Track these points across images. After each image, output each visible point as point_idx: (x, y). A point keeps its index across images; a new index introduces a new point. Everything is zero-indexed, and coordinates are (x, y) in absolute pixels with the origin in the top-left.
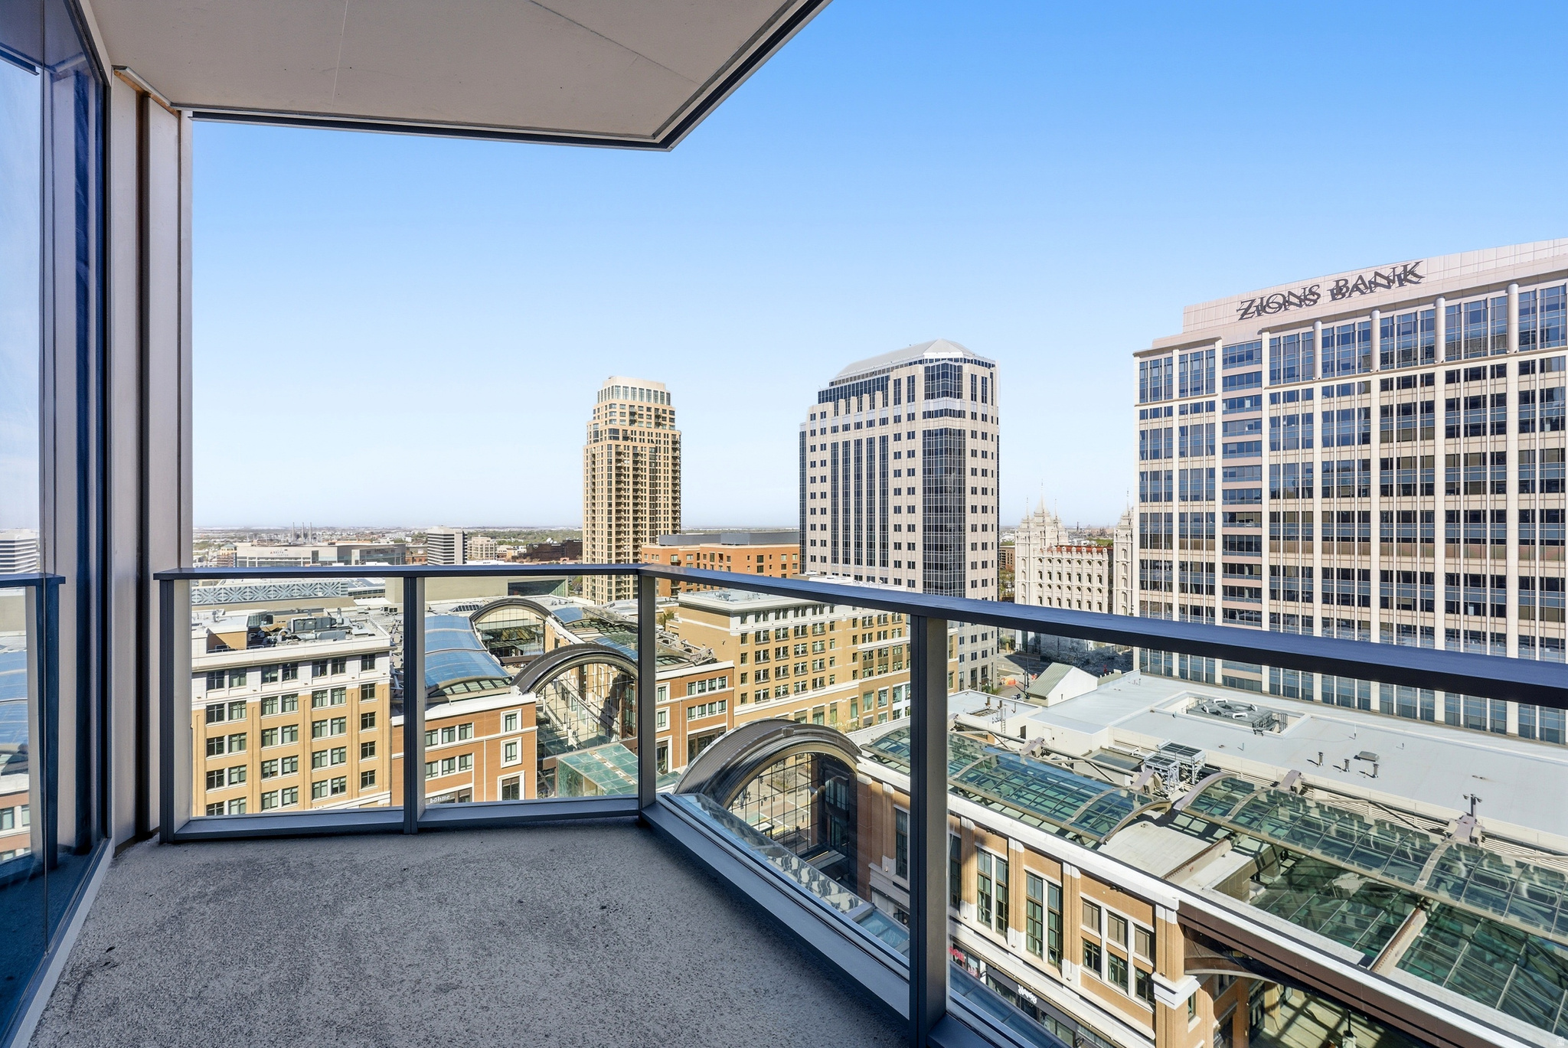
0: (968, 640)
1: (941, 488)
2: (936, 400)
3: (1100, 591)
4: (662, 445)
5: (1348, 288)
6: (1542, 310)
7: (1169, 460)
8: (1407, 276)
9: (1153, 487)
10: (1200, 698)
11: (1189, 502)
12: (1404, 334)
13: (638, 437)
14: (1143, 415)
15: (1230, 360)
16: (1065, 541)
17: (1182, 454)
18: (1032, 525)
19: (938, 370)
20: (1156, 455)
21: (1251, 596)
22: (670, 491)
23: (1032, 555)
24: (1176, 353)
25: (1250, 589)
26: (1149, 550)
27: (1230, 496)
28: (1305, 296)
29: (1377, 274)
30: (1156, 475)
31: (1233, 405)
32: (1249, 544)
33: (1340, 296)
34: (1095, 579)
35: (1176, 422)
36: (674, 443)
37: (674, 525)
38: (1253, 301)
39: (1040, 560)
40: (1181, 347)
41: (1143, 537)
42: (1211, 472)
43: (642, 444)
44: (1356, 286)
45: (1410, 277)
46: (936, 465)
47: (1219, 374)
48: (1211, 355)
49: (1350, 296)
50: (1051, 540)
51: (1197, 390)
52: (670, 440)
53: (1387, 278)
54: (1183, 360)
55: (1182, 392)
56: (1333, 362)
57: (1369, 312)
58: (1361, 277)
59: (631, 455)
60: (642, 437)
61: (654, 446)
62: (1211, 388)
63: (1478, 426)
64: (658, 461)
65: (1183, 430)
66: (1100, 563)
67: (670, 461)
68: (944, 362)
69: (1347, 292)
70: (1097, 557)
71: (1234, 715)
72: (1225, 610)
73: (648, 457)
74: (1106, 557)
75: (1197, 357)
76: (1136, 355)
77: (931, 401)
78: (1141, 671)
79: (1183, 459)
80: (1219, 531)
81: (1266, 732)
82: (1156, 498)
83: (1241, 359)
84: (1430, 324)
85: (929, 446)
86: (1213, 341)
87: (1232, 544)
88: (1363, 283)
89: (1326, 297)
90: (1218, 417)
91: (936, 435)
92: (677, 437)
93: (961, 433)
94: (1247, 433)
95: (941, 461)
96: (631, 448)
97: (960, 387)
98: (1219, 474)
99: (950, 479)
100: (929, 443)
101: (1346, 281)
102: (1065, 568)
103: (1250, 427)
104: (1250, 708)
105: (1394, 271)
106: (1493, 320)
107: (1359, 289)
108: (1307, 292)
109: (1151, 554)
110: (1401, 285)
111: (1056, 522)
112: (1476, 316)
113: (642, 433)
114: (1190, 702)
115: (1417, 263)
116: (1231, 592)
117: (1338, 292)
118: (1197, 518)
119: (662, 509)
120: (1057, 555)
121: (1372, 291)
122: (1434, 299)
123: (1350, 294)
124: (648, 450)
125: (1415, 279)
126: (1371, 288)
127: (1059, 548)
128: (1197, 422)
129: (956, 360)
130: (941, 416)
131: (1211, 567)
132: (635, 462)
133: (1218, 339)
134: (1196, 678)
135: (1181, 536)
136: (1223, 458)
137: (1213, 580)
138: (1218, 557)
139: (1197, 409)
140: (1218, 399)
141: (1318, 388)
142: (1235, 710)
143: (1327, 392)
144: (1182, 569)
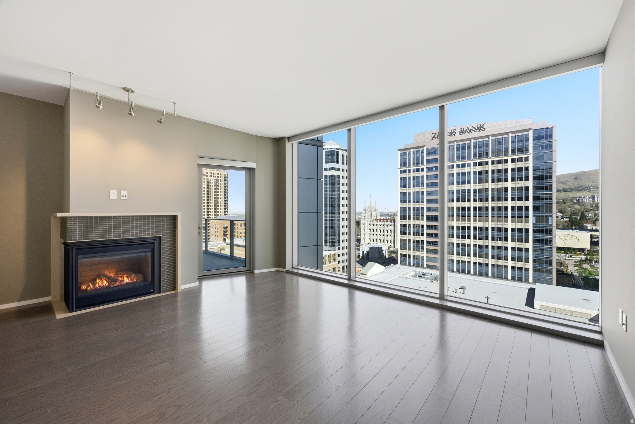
0: (341, 255)
1: (331, 197)
2: (329, 164)
3: (391, 236)
4: (220, 178)
5: (464, 131)
6: (517, 142)
7: (409, 188)
8: (481, 128)
9: (404, 198)
10: (416, 272)
11: (416, 203)
12: (480, 147)
13: (209, 175)
14: (401, 172)
15: (429, 153)
16: (379, 218)
17: (414, 186)
18: (367, 212)
19: (330, 152)
20: (405, 186)
21: (435, 236)
22: (223, 198)
23: (367, 223)
24: (412, 150)
25: (435, 234)
26: (403, 221)
27: (429, 201)
28: (452, 133)
29: (472, 127)
30: (405, 193)
31: (430, 169)
32: (435, 218)
33: (462, 134)
34: (389, 231)
35: (412, 175)
36: (225, 177)
37: (225, 212)
38: (436, 133)
39: (370, 225)
40: (413, 148)
41: (401, 216)
42: (423, 193)
43: (211, 178)
44: (466, 130)
45: (482, 128)
46: (329, 189)
47: (425, 158)
48: (423, 151)
49: (465, 134)
50: (374, 217)
51: (418, 164)
52: (223, 176)
53: (475, 128)
54: (414, 152)
55: (414, 164)
56: (460, 156)
57: (470, 139)
58: (468, 128)
59: (206, 182)
60: (211, 175)
61: (216, 178)
62: (423, 163)
63: (500, 179)
64: (218, 185)
65: (414, 177)
66: (391, 226)
67: (223, 185)
68: (332, 149)
69: (464, 132)
70: (390, 223)
71: (425, 277)
72: (427, 241)
73: (213, 183)
74: (393, 223)
75: (418, 152)
76: (399, 150)
77: (327, 164)
78: (401, 264)
79: (414, 188)
80: (426, 213)
81: (434, 282)
82: (405, 202)
83: (432, 153)
84: (487, 145)
85: (327, 181)
86: (423, 147)
87: (430, 218)
88: (469, 130)
89: (458, 133)
90: (425, 173)
91: (329, 177)
92: (226, 175)
93: (338, 177)
94: (434, 179)
95: (331, 187)
96: (206, 179)
97: (338, 159)
98: (425, 193)
99: (335, 194)
100: (327, 180)
101: (464, 129)
102: (379, 228)
103: (435, 177)
104: (431, 274)
105: (477, 126)
106: (504, 144)
107: (467, 132)
108: (452, 131)
109: (404, 222)
110: (479, 131)
111: (375, 210)
112: (500, 143)
113: (211, 173)
114: (413, 273)
115: (484, 124)
116: (429, 235)
117: (462, 132)
118: (418, 209)
119: (220, 205)
120: (376, 223)
121: (471, 133)
122: (488, 136)
123: (465, 133)
124: (213, 180)
125: (483, 129)
126: (471, 131)
127: (377, 220)
128: (418, 175)
129: (337, 149)
130: (331, 170)
131: (423, 226)
132: (208, 185)
133: (425, 146)
134: (418, 266)
135: (413, 215)
136: (427, 188)
137: (423, 231)
138: (425, 223)
139: (418, 170)
140: (425, 168)
141: (455, 164)
142: (426, 275)
143: (458, 166)
144: (414, 227)
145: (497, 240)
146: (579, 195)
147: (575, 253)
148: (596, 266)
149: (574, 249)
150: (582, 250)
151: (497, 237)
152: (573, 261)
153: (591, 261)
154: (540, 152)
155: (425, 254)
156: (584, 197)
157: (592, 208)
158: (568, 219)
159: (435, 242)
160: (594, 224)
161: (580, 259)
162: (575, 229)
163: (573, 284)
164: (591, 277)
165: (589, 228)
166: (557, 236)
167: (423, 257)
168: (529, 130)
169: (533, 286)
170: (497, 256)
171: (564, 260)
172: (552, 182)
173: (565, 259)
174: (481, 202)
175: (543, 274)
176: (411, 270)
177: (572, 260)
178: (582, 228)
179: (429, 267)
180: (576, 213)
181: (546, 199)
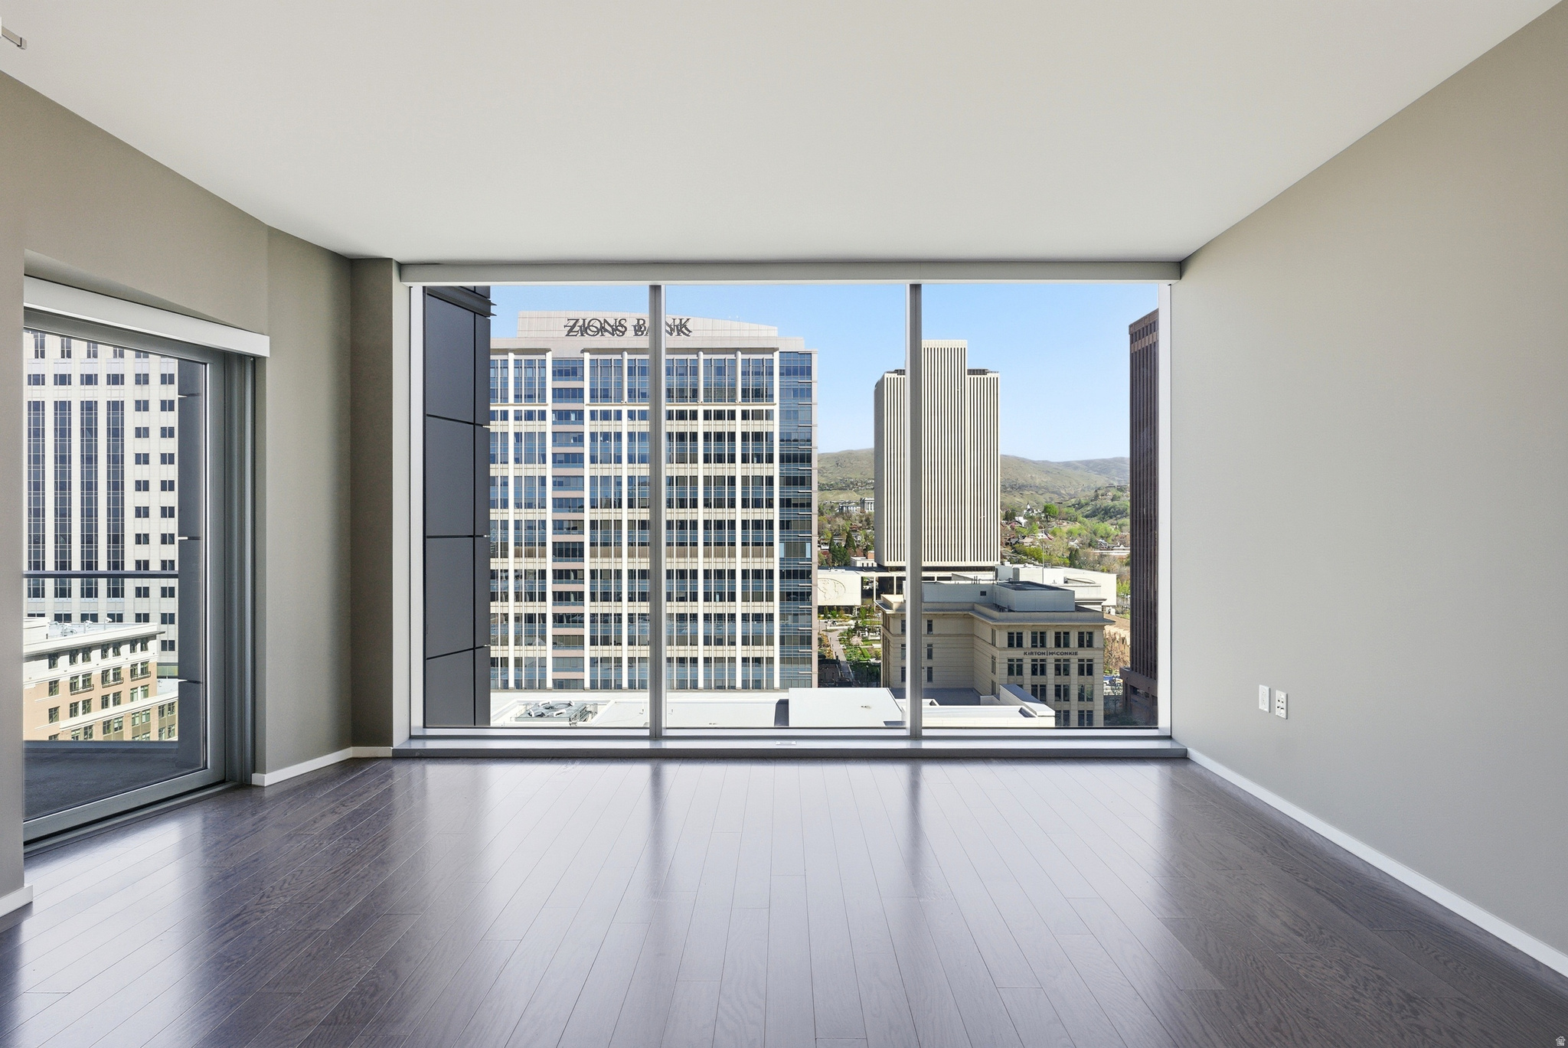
5: (645, 329)
6: (753, 375)
7: (505, 466)
10: (526, 704)
11: (523, 510)
12: (680, 375)
15: (558, 373)
17: (517, 461)
21: (575, 599)
24: (512, 357)
25: (575, 593)
27: (559, 504)
28: (616, 327)
31: (561, 416)
32: (574, 550)
33: (640, 333)
35: (512, 427)
38: (577, 320)
40: (517, 352)
42: (543, 479)
45: (682, 329)
47: (550, 385)
48: (543, 364)
49: (646, 336)
51: (530, 397)
53: (670, 327)
54: (517, 363)
55: (517, 397)
56: (635, 389)
62: (542, 397)
65: (517, 435)
69: (644, 331)
71: (555, 713)
72: (554, 615)
75: (530, 364)
79: (518, 466)
80: (550, 539)
83: (567, 374)
84: (695, 371)
86: (544, 351)
87: (561, 551)
89: (630, 332)
90: (548, 426)
94: (573, 445)
98: (549, 482)
101: (644, 322)
103: (575, 440)
104: (570, 705)
105: (674, 322)
106: (728, 376)
108: (618, 324)
110: (679, 335)
112: (720, 371)
114: (520, 710)
115: (690, 319)
116: (559, 597)
117: (638, 329)
118: (530, 526)
122: (696, 351)
123: (647, 333)
125: (686, 332)
128: (530, 430)
131: (543, 573)
133: (549, 350)
134: (530, 686)
135: (516, 544)
136: (553, 467)
137: (544, 587)
138: (549, 564)
139: (530, 416)
140: (549, 410)
141: (625, 410)
142: (556, 710)
143: (631, 415)
144: (517, 577)
145: (715, 600)
146: (843, 497)
147: (840, 617)
148: (870, 638)
149: (839, 608)
150: (849, 609)
151: (715, 592)
152: (837, 633)
153: (863, 629)
154: (793, 403)
155: (548, 652)
156: (849, 503)
157: (861, 525)
158: (828, 548)
159: (574, 615)
160: (865, 556)
161: (846, 627)
162: (839, 567)
163: (840, 680)
164: (864, 660)
165: (859, 564)
166: (818, 583)
167: (543, 660)
168: (772, 351)
169: (783, 696)
170: (715, 637)
171: (825, 633)
172: (811, 470)
173: (826, 631)
174: (683, 510)
175: (795, 666)
176: (515, 700)
177: (836, 630)
178: (848, 565)
179: (560, 685)
180: (839, 535)
181: (802, 505)
